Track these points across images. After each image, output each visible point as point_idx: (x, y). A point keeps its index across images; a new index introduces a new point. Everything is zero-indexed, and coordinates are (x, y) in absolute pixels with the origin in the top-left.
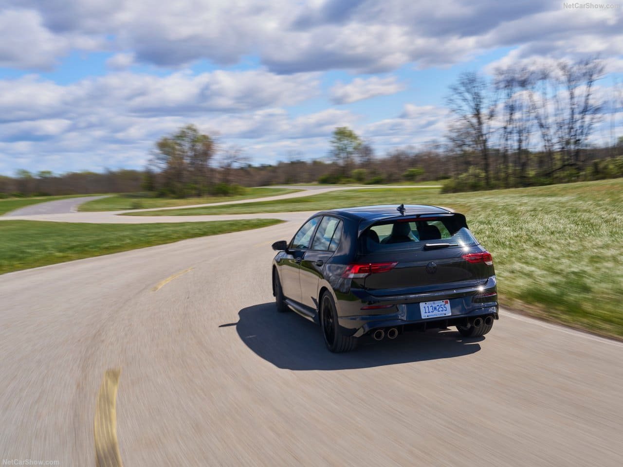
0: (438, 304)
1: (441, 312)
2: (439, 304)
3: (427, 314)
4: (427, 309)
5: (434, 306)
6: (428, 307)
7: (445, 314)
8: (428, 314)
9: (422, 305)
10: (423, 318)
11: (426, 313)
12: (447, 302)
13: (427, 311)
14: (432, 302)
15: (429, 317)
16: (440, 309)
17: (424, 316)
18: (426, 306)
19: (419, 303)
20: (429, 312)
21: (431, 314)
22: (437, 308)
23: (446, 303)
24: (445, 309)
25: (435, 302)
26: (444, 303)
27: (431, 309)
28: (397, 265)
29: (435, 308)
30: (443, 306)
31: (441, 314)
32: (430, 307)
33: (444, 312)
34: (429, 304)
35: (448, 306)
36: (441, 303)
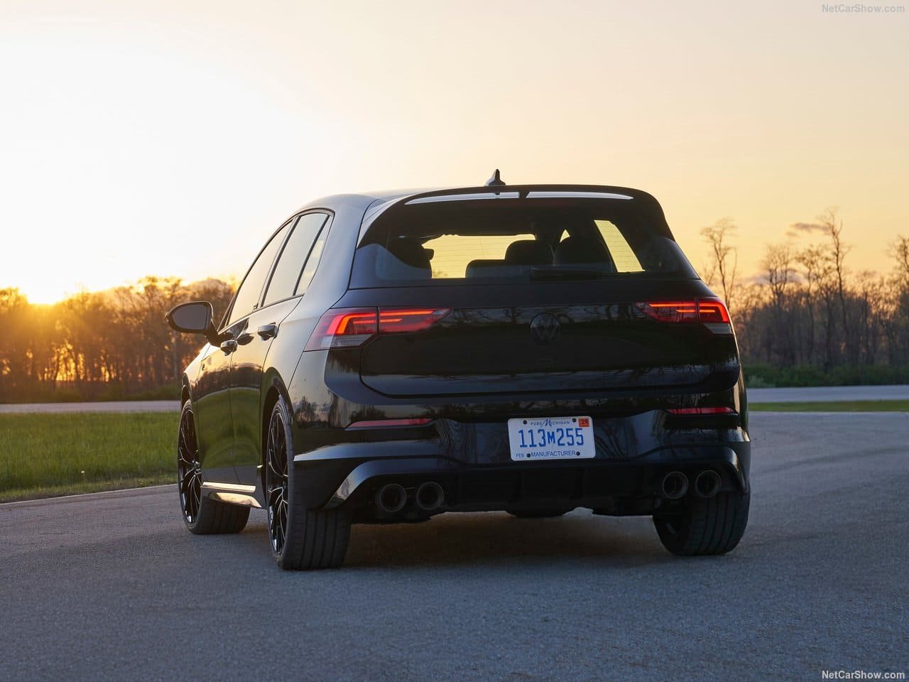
0: (559, 426)
1: (567, 448)
2: (564, 427)
3: (526, 451)
4: (527, 435)
5: (548, 429)
6: (531, 431)
7: (578, 454)
8: (530, 450)
9: (514, 426)
10: (514, 457)
11: (523, 446)
12: (587, 421)
13: (528, 442)
14: (542, 420)
15: (532, 458)
16: (565, 440)
17: (518, 453)
18: (526, 428)
19: (507, 418)
20: (533, 445)
21: (538, 449)
22: (558, 435)
23: (584, 423)
24: (579, 440)
25: (553, 420)
26: (577, 425)
27: (538, 438)
29: (552, 437)
30: (573, 433)
31: (568, 453)
32: (535, 432)
33: (576, 448)
34: (534, 424)
35: (588, 433)
36: (569, 423)
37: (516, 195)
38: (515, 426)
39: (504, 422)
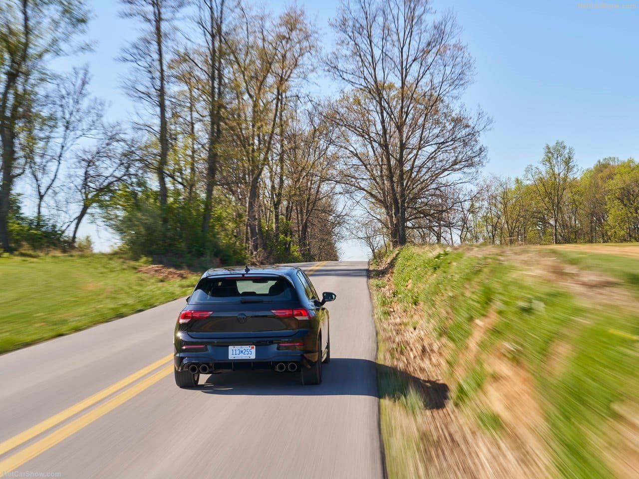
0: (244, 349)
1: (246, 355)
2: (246, 349)
3: (233, 356)
4: (234, 351)
5: (241, 349)
6: (236, 350)
7: (250, 357)
8: (235, 356)
10: (230, 358)
11: (233, 354)
14: (240, 347)
15: (235, 358)
16: (246, 353)
17: (231, 356)
18: (234, 349)
19: (229, 346)
20: (236, 354)
21: (237, 356)
22: (244, 351)
23: (253, 348)
24: (250, 353)
25: (243, 346)
26: (250, 348)
27: (238, 352)
28: (212, 313)
29: (242, 352)
30: (248, 351)
31: (246, 357)
33: (249, 355)
34: (237, 347)
35: (254, 351)
36: (247, 347)
37: (241, 276)
38: (231, 348)
39: (228, 346)
